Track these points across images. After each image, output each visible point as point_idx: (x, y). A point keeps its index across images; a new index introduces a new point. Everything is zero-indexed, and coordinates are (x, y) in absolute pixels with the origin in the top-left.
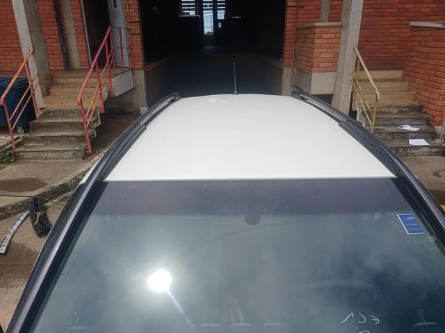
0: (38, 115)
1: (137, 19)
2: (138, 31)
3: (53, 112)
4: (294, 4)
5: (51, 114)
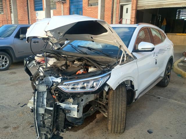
1: (134, 17)
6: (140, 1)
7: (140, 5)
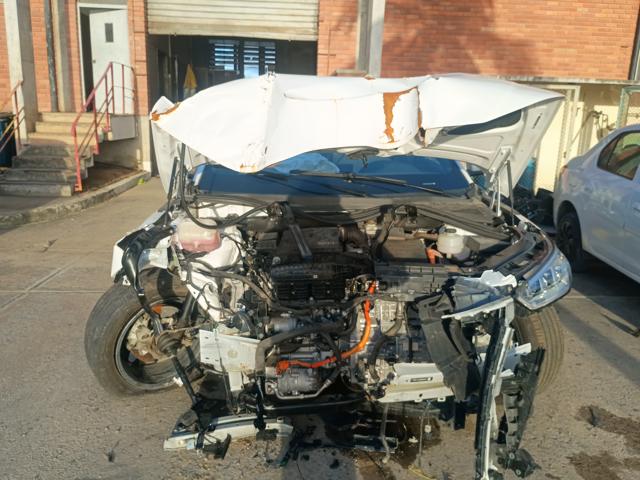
0: (19, 153)
1: (144, 58)
2: (145, 72)
3: (39, 148)
4: (326, 52)
5: (37, 151)
6: (156, 6)
7: (159, 19)
